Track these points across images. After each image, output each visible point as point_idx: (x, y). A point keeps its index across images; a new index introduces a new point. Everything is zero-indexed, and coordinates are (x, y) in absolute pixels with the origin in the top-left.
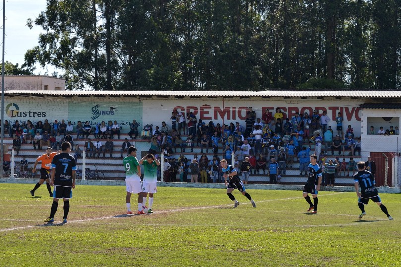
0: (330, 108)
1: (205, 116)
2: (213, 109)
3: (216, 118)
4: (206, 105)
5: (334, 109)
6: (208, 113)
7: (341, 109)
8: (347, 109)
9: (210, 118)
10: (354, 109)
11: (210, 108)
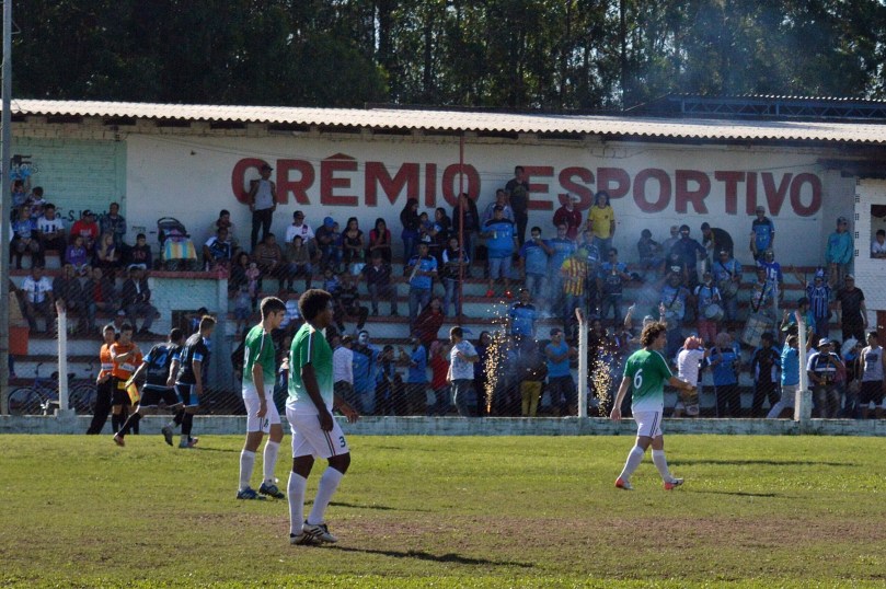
0: (720, 175)
1: (337, 192)
2: (362, 169)
3: (371, 199)
4: (340, 156)
5: (731, 179)
6: (345, 183)
7: (752, 177)
8: (768, 178)
9: (352, 201)
10: (787, 177)
11: (352, 166)
